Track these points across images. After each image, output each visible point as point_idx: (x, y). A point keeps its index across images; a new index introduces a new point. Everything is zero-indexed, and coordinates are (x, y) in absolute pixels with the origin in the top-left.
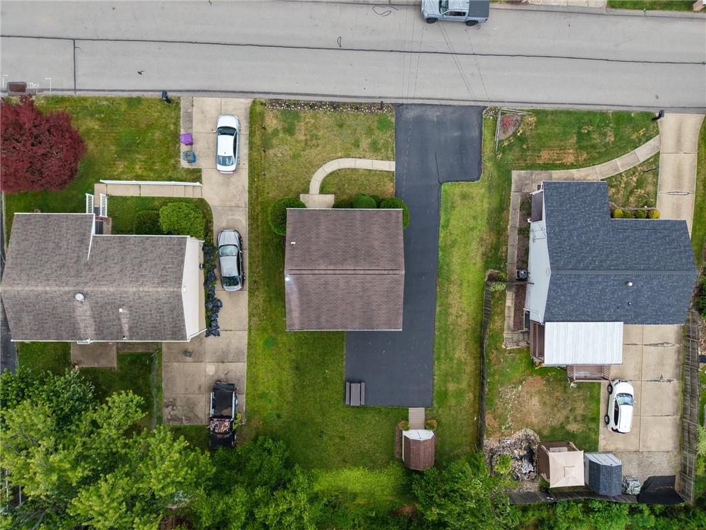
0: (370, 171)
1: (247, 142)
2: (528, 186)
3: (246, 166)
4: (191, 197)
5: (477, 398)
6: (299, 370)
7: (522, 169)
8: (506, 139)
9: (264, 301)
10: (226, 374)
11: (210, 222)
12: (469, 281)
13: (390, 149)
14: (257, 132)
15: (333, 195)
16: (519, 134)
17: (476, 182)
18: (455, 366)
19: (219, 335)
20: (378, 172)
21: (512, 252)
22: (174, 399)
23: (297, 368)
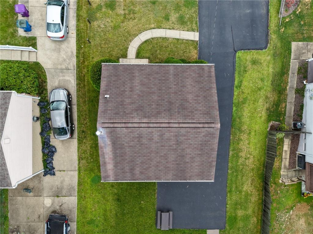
0: (178, 40)
1: (75, 15)
2: (305, 54)
3: (75, 35)
4: (27, 60)
5: (259, 221)
6: (120, 201)
7: (300, 41)
8: (288, 16)
9: (91, 147)
10: (60, 206)
11: (45, 82)
12: (255, 131)
13: (194, 22)
14: (84, 7)
15: (148, 59)
16: (297, 12)
17: (264, 50)
18: (243, 197)
19: (54, 174)
20: (184, 41)
21: (290, 108)
22: (18, 227)
23: (118, 200)
